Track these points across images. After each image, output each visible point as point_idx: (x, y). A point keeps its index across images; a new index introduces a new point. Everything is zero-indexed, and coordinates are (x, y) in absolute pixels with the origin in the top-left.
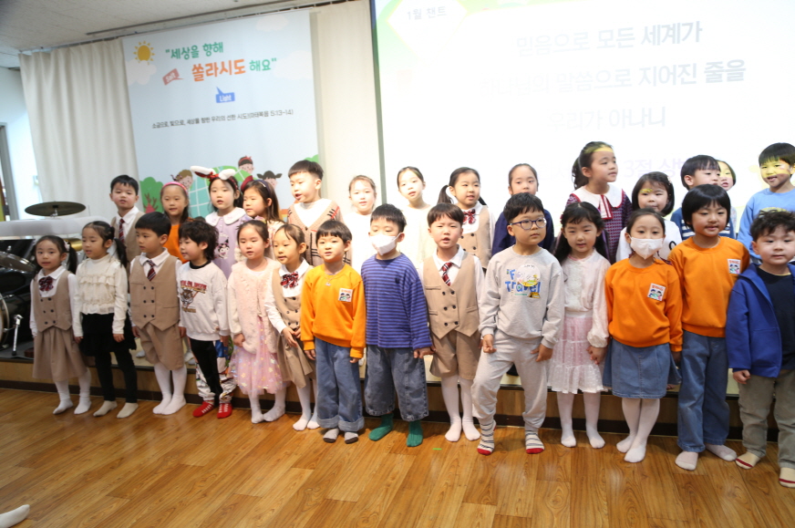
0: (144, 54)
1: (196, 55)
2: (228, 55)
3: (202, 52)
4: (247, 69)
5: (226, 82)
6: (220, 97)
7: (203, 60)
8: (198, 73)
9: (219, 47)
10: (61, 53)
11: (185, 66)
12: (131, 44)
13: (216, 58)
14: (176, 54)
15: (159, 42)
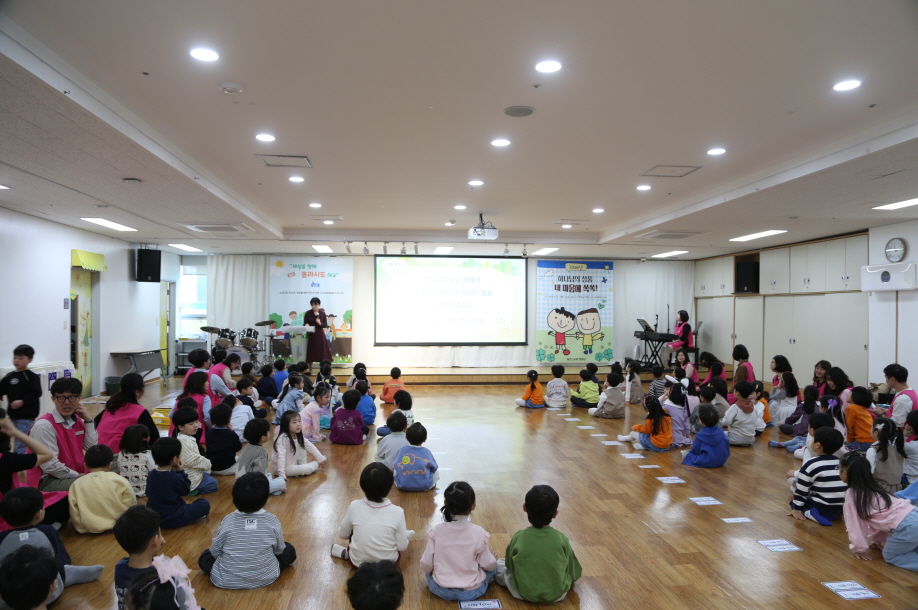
0: (280, 264)
1: (304, 268)
2: (319, 269)
3: (307, 268)
4: (326, 274)
5: (316, 280)
6: (313, 285)
7: (307, 270)
8: (304, 275)
9: (315, 266)
10: (232, 257)
11: (298, 272)
12: (273, 260)
13: (313, 270)
14: (295, 266)
15: (286, 261)
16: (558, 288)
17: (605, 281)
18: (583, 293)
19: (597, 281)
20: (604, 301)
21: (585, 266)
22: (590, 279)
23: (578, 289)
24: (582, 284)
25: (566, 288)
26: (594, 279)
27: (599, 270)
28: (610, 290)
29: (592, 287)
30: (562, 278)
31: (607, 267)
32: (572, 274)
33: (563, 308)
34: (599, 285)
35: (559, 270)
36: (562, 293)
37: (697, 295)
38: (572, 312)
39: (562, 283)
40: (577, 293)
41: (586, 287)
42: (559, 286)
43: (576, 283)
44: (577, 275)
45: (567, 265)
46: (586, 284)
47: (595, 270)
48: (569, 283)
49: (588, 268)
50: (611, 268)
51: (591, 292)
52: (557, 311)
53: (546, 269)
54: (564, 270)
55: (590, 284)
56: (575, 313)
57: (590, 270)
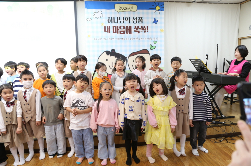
16: (107, 29)
17: (155, 21)
18: (134, 34)
19: (147, 22)
20: (155, 42)
21: (135, 7)
22: (141, 19)
23: (129, 30)
24: (133, 25)
25: (116, 30)
26: (144, 20)
27: (150, 11)
28: (161, 31)
29: (143, 28)
30: (111, 20)
31: (158, 8)
32: (122, 15)
33: (113, 50)
34: (150, 25)
35: (108, 11)
36: (112, 34)
37: (241, 37)
38: (123, 54)
39: (111, 25)
40: (128, 35)
41: (137, 28)
42: (109, 28)
43: (126, 24)
44: (127, 16)
45: (117, 6)
46: (137, 25)
47: (145, 11)
48: (119, 25)
49: (137, 9)
50: (162, 9)
51: (142, 33)
52: (108, 53)
53: (94, 10)
54: (113, 10)
55: (140, 25)
56: (126, 54)
57: (141, 11)
